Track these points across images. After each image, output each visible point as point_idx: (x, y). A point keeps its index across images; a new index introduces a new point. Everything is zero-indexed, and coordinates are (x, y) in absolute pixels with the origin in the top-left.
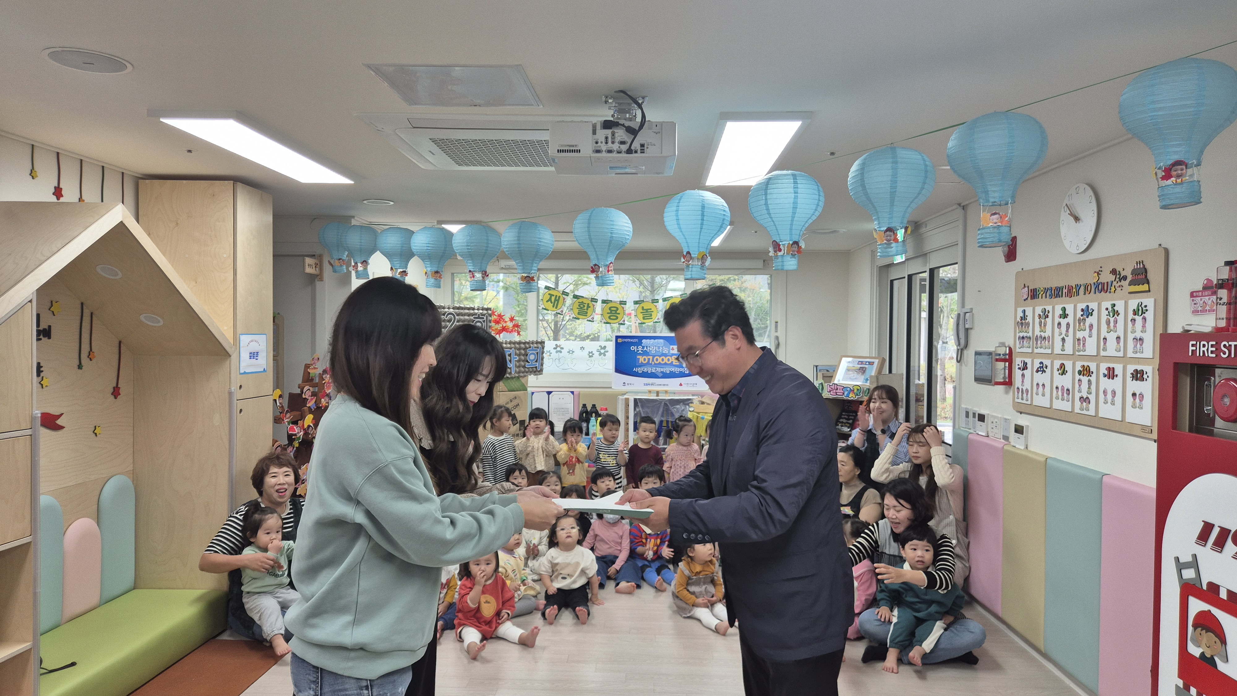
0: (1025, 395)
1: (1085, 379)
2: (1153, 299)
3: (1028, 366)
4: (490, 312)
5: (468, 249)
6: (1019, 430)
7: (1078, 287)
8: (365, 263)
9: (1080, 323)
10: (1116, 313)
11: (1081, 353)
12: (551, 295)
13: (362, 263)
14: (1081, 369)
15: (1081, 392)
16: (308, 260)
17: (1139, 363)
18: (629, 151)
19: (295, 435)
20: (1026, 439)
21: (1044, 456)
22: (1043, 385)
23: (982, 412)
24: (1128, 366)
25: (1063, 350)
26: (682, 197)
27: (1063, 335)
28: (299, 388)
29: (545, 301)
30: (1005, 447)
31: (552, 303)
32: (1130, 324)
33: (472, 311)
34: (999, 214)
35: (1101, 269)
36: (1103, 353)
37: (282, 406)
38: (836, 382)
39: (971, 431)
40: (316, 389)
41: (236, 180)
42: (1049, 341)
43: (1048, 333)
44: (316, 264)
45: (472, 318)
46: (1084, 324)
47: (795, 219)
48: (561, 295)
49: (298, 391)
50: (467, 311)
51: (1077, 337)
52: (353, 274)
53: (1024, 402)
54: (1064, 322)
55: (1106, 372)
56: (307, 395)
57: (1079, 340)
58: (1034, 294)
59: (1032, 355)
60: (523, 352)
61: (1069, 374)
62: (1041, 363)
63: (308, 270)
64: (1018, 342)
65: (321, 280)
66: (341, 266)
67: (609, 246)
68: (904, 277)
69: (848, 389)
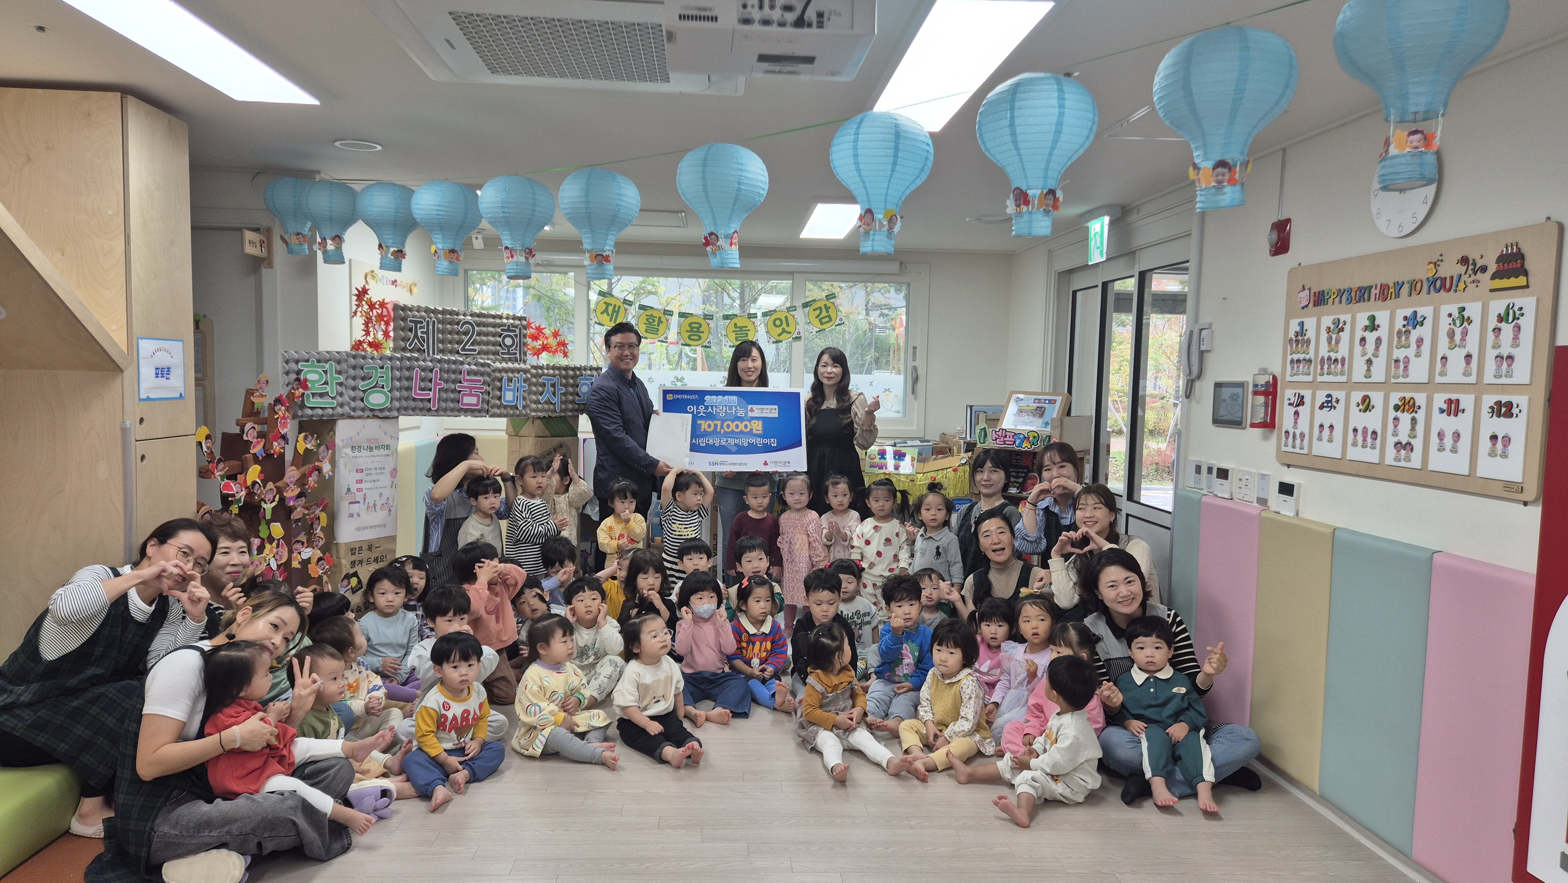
0: (1298, 441)
1: (1405, 418)
2: (1535, 298)
3: (1305, 400)
4: (524, 323)
5: (504, 212)
6: (1286, 489)
7: (1399, 286)
8: (338, 239)
9: (1399, 338)
10: (1465, 320)
11: (1401, 380)
12: (608, 304)
13: (333, 239)
14: (1400, 403)
15: (1397, 435)
16: (249, 235)
17: (1503, 392)
18: (800, 23)
19: (233, 496)
20: (1297, 500)
21: (1329, 526)
22: (1331, 427)
23: (1224, 466)
24: (1484, 397)
25: (1368, 375)
26: (862, 120)
27: (1369, 355)
28: (237, 424)
29: (599, 313)
30: (1264, 514)
31: (608, 315)
32: (1491, 336)
33: (498, 321)
34: (1422, 132)
35: (1440, 258)
36: (1438, 379)
37: (212, 452)
38: (1003, 427)
39: (1205, 492)
40: (265, 428)
41: (126, 91)
42: (1343, 365)
43: (1343, 351)
44: (262, 243)
45: (499, 330)
46: (1407, 339)
47: (1056, 151)
48: (621, 304)
49: (237, 430)
50: (491, 320)
51: (1394, 358)
52: (320, 255)
53: (1297, 450)
54: (1371, 337)
55: (1445, 407)
56: (250, 435)
57: (1397, 361)
58: (1320, 299)
59: (1313, 385)
60: (571, 381)
61: (1378, 411)
62: (1329, 396)
63: (249, 250)
64: (1289, 367)
65: (270, 265)
66: (301, 244)
67: (734, 204)
68: (1097, 286)
69: (1022, 436)
